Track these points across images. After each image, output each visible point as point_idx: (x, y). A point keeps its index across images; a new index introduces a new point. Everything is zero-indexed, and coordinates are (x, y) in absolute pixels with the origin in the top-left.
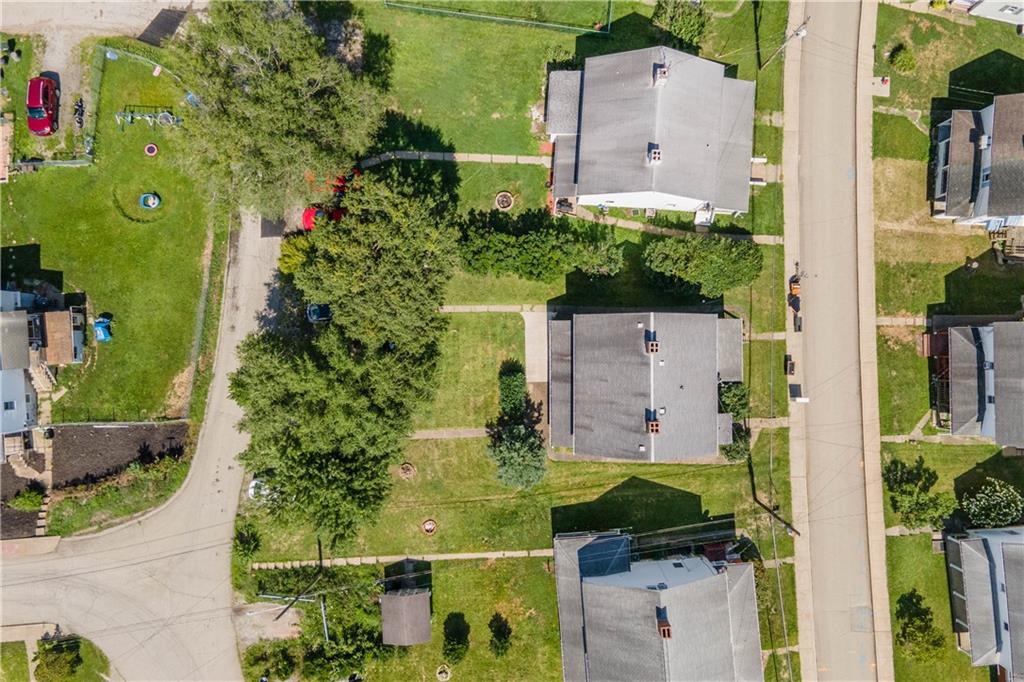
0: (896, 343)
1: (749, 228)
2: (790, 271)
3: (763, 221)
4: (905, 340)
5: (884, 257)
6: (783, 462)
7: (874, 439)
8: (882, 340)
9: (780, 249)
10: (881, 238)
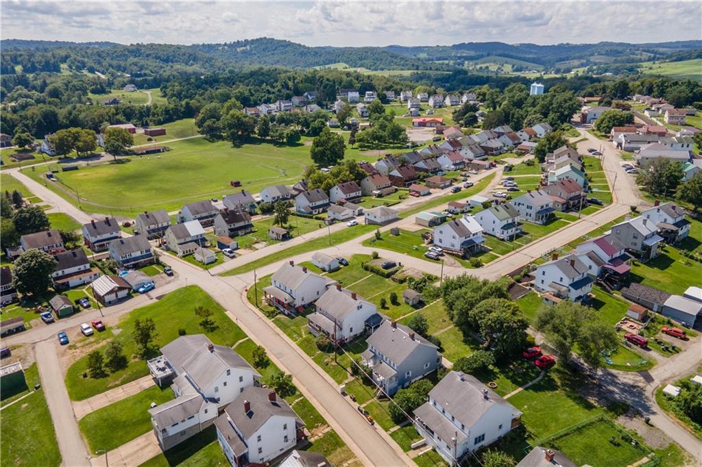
0: (318, 426)
1: (404, 428)
2: (376, 425)
3: (401, 434)
4: (314, 429)
5: (343, 448)
6: (333, 376)
7: (307, 395)
8: (324, 422)
9: (387, 430)
10: (351, 454)
